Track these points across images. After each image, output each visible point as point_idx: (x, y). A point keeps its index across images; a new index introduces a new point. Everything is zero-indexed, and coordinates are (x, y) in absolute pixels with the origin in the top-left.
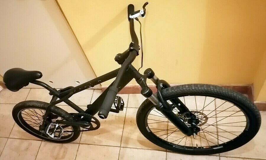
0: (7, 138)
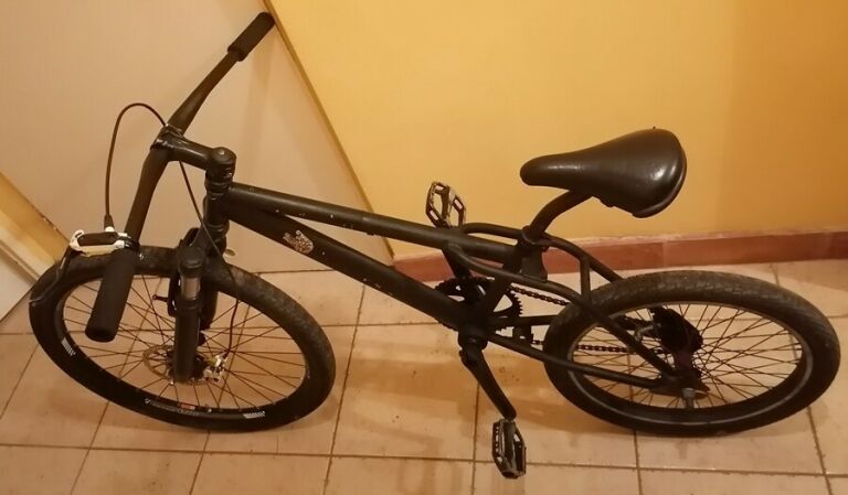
0: (85, 448)
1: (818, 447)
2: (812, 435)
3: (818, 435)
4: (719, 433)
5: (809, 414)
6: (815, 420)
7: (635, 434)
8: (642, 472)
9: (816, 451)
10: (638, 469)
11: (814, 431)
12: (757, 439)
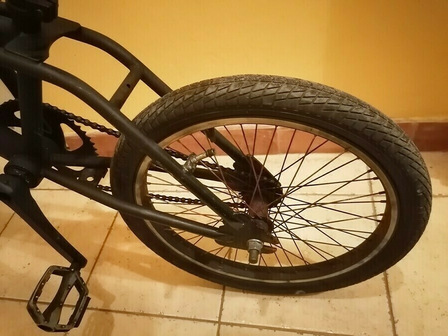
1: (391, 313)
2: (387, 300)
3: (393, 300)
4: (298, 292)
5: (386, 279)
6: (390, 285)
7: (224, 289)
8: (222, 326)
9: (389, 316)
10: (219, 323)
11: (389, 297)
12: (334, 301)
